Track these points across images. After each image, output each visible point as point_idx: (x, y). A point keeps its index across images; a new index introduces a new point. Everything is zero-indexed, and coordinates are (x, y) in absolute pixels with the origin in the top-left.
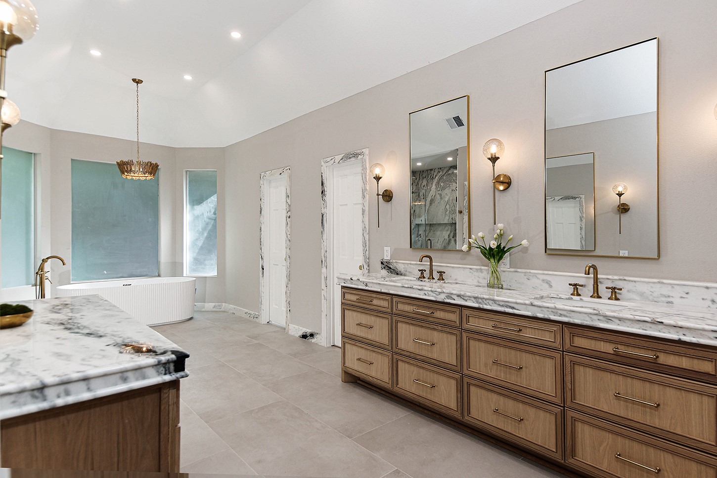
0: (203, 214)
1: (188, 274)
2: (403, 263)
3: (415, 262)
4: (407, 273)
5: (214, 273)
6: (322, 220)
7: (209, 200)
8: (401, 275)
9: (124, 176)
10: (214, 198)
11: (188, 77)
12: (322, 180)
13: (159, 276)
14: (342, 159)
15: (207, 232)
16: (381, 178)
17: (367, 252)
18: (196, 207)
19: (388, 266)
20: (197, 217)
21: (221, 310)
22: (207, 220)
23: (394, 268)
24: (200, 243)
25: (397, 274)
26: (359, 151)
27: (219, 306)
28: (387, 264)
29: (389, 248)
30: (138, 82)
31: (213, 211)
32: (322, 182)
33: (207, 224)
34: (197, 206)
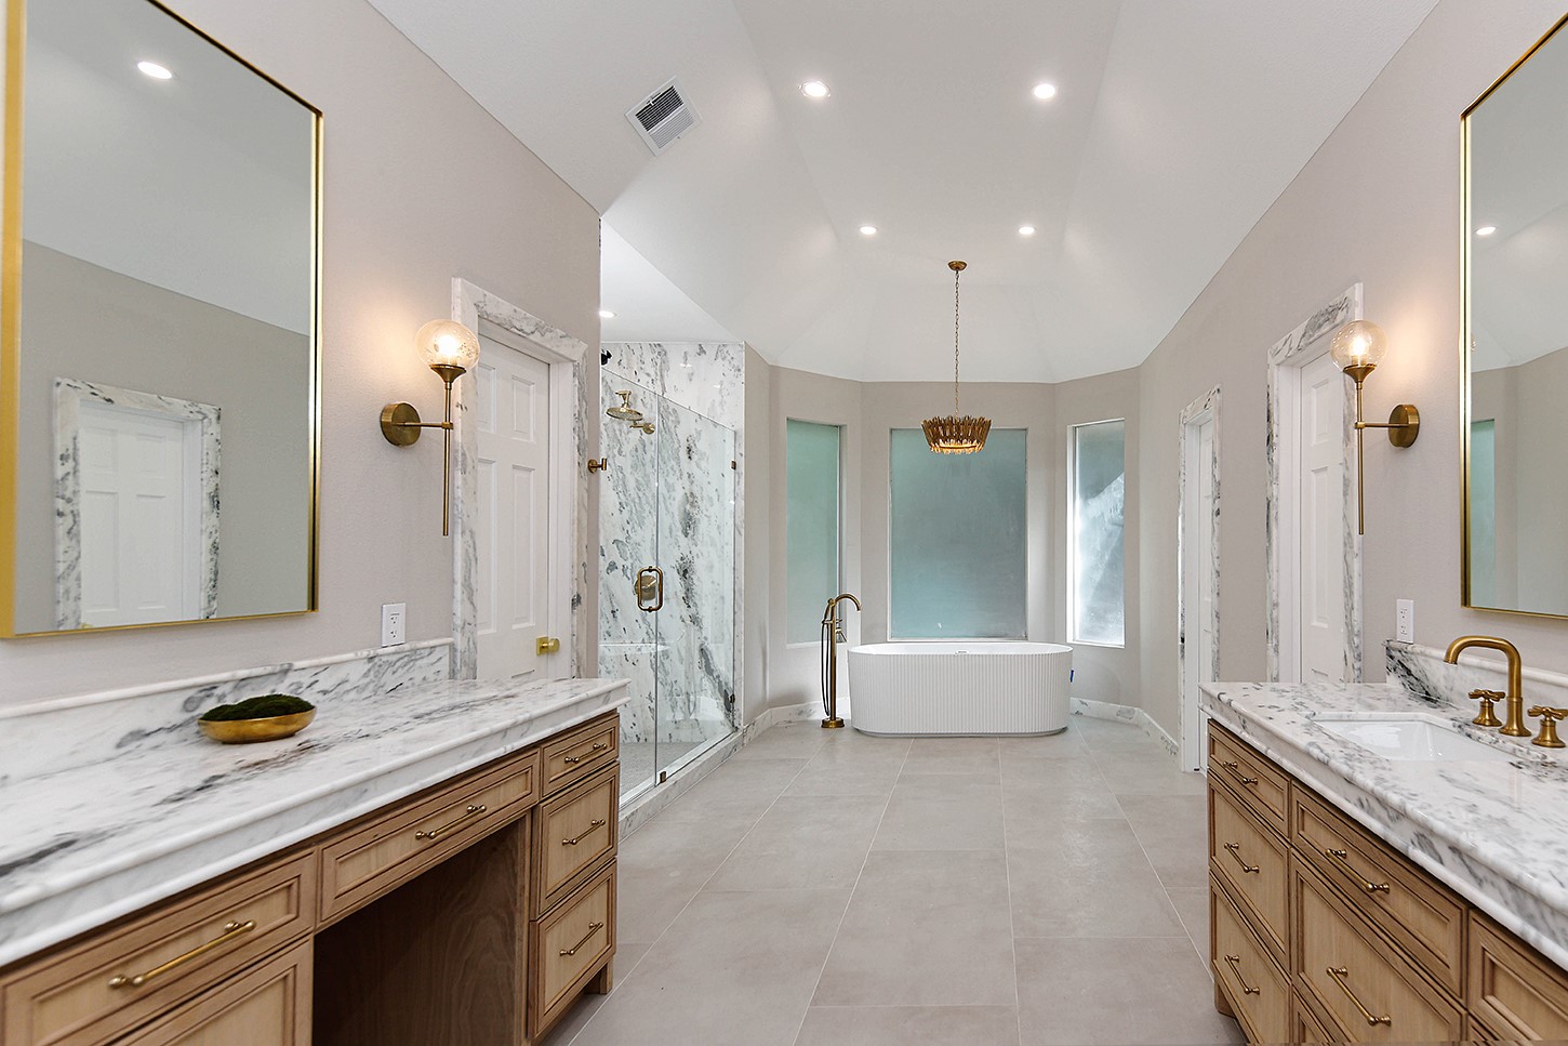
0: (1103, 514)
1: (1077, 638)
4: (1455, 698)
5: (1118, 641)
6: (1268, 516)
7: (1114, 485)
9: (937, 449)
10: (1120, 480)
11: (1027, 231)
12: (1269, 405)
13: (1026, 638)
14: (1304, 336)
15: (1109, 551)
16: (1368, 369)
17: (1356, 615)
18: (1090, 501)
19: (1403, 666)
20: (1095, 522)
21: (1130, 721)
22: (1110, 527)
24: (1098, 576)
25: (1428, 698)
26: (1337, 300)
27: (1129, 711)
28: (1401, 658)
29: (1409, 605)
30: (957, 267)
31: (1120, 507)
32: (1268, 411)
33: (1110, 535)
34: (1092, 500)
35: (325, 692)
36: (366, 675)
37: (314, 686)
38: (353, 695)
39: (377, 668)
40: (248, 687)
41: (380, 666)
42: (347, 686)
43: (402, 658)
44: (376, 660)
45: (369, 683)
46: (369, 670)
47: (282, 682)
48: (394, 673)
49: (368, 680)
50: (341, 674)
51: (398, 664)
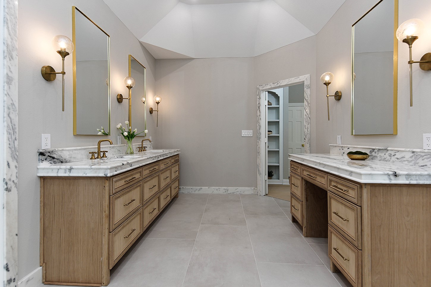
2: (68, 150)
3: (80, 148)
4: (72, 160)
8: (66, 162)
17: (16, 143)
19: (50, 157)
23: (58, 157)
25: (62, 162)
28: (49, 154)
29: (48, 136)
35: (398, 159)
36: (411, 157)
37: (395, 156)
38: (406, 162)
39: (415, 156)
40: (380, 152)
41: (417, 156)
42: (405, 159)
43: (426, 155)
44: (415, 153)
45: (412, 160)
46: (412, 156)
47: (387, 152)
48: (423, 160)
49: (411, 159)
50: (403, 154)
51: (425, 157)
